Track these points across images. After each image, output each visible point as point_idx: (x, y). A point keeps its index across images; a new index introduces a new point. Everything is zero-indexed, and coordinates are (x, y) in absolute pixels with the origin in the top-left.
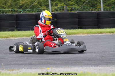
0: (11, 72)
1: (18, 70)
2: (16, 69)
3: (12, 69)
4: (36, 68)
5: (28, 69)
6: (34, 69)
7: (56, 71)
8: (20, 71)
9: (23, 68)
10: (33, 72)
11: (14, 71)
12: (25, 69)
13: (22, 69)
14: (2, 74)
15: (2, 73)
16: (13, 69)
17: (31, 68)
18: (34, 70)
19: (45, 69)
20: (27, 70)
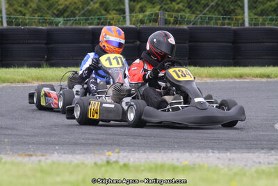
0: (27, 159)
1: (43, 155)
2: (40, 153)
3: (28, 153)
4: (84, 153)
5: (65, 153)
6: (79, 154)
7: (129, 160)
8: (47, 159)
11: (33, 158)
12: (58, 153)
13: (53, 153)
14: (5, 163)
15: (3, 161)
16: (32, 153)
17: (73, 153)
18: (78, 157)
19: (104, 155)
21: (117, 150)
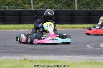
4: (16, 56)
5: (9, 56)
6: (14, 56)
8: (2, 58)
10: (13, 59)
12: (6, 56)
13: (4, 56)
17: (12, 56)
19: (23, 57)
21: (28, 55)
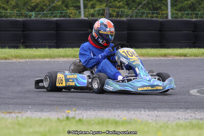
0: (7, 115)
1: (20, 113)
2: (17, 111)
3: (9, 111)
4: (50, 111)
5: (36, 111)
6: (46, 112)
7: (83, 116)
8: (22, 115)
9: (29, 110)
10: (44, 117)
11: (13, 115)
12: (31, 111)
13: (27, 111)
16: (11, 111)
17: (42, 111)
18: (46, 114)
19: (65, 113)
20: (35, 113)
21: (74, 109)
